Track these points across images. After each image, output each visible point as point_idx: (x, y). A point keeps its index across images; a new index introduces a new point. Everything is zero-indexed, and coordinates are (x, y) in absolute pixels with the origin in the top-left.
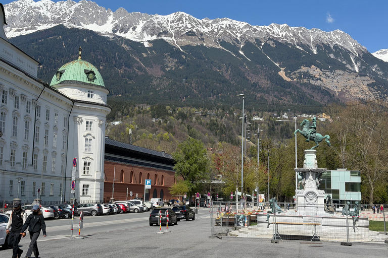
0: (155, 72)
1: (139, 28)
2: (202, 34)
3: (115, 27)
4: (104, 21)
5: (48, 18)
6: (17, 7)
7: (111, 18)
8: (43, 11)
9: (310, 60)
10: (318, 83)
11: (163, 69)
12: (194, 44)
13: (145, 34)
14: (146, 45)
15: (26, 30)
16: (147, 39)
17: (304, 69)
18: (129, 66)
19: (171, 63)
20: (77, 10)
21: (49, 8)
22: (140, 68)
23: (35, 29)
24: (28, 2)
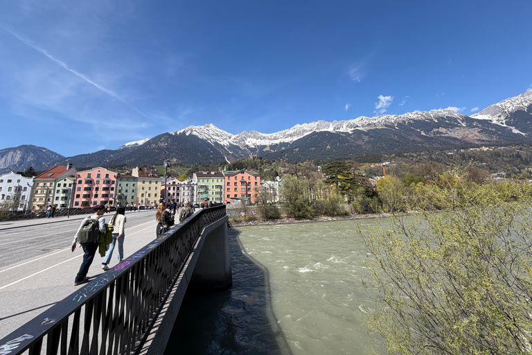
0: (360, 142)
1: (345, 126)
2: (375, 124)
3: (334, 128)
4: (329, 127)
6: (295, 128)
7: (331, 125)
8: (305, 128)
9: (438, 126)
10: (447, 135)
11: (363, 141)
12: (373, 128)
13: (348, 129)
14: (350, 133)
15: (300, 136)
16: (350, 131)
17: (435, 130)
18: (348, 142)
19: (366, 138)
20: (317, 125)
21: (307, 126)
22: (353, 142)
23: (303, 135)
24: (298, 126)
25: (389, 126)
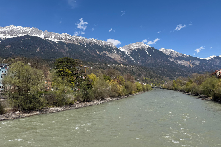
0: (62, 51)
1: (53, 37)
2: (73, 40)
3: (45, 36)
4: (41, 34)
5: (21, 32)
6: (9, 28)
7: (43, 33)
8: (19, 30)
10: (108, 56)
11: (64, 50)
12: (72, 43)
13: (55, 39)
14: (56, 42)
15: (14, 36)
16: (56, 41)
17: (104, 52)
18: (54, 49)
19: (67, 49)
20: (31, 30)
21: (21, 29)
22: (57, 50)
23: (17, 35)
24: (13, 26)
25: (82, 44)
